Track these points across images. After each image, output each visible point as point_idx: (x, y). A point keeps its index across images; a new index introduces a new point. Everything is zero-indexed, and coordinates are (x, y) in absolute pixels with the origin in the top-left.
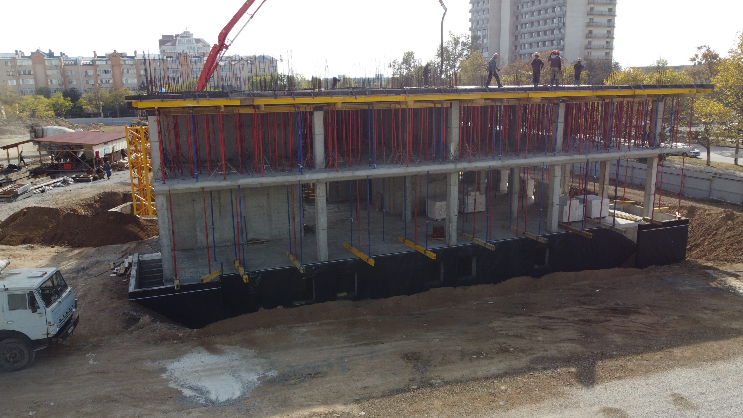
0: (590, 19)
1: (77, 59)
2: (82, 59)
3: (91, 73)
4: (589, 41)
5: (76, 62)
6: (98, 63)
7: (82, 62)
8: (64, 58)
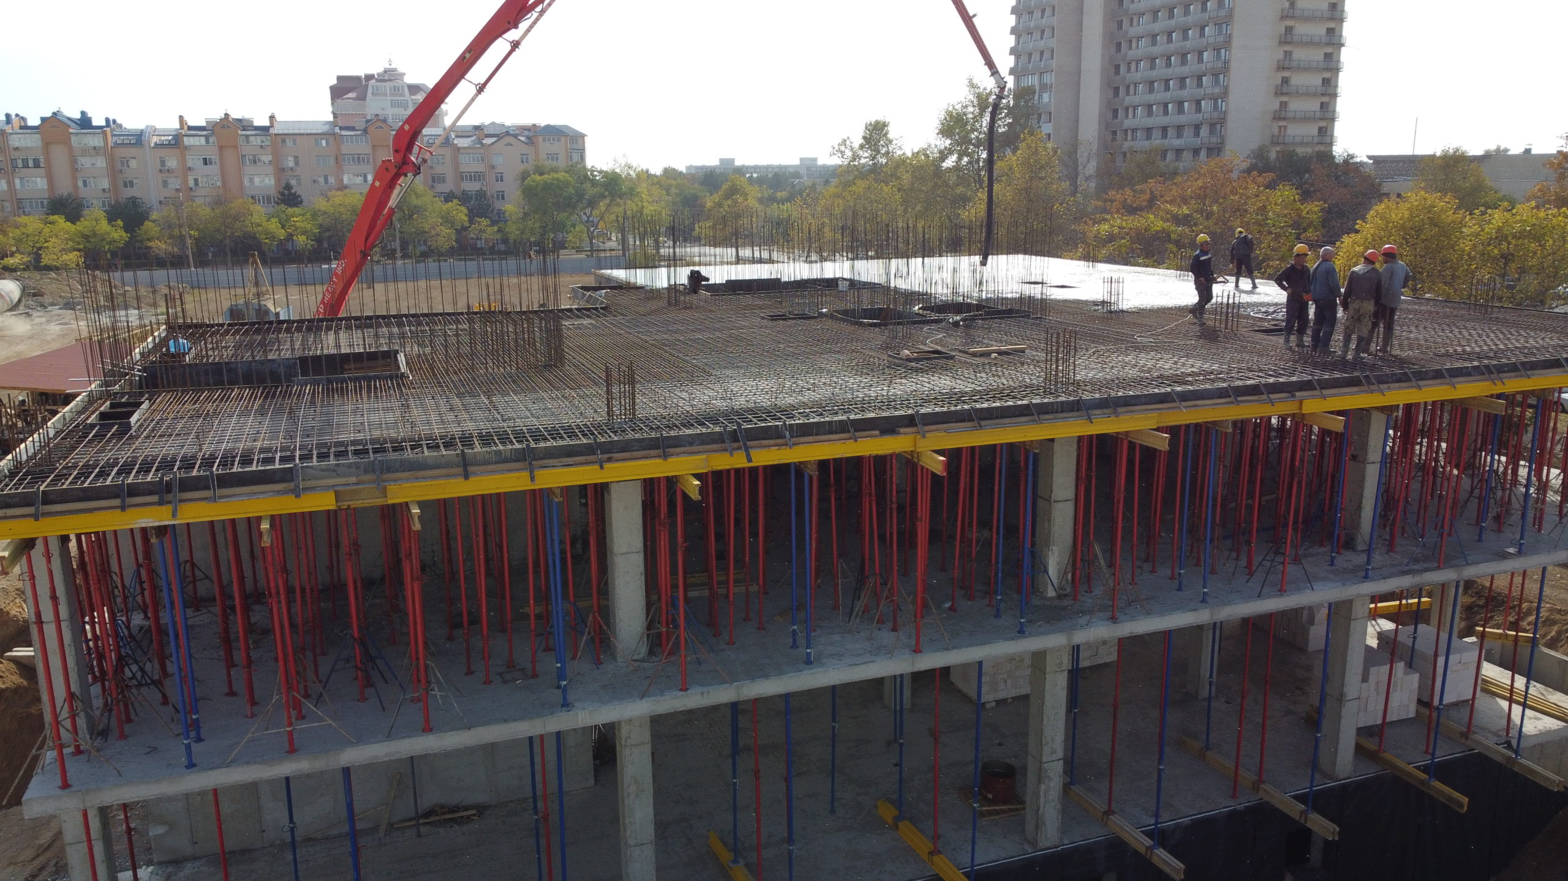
0: (1285, 52)
1: (142, 131)
2: (155, 131)
3: (172, 163)
4: (1281, 102)
5: (138, 139)
6: (187, 141)
7: (155, 139)
8: (112, 130)
